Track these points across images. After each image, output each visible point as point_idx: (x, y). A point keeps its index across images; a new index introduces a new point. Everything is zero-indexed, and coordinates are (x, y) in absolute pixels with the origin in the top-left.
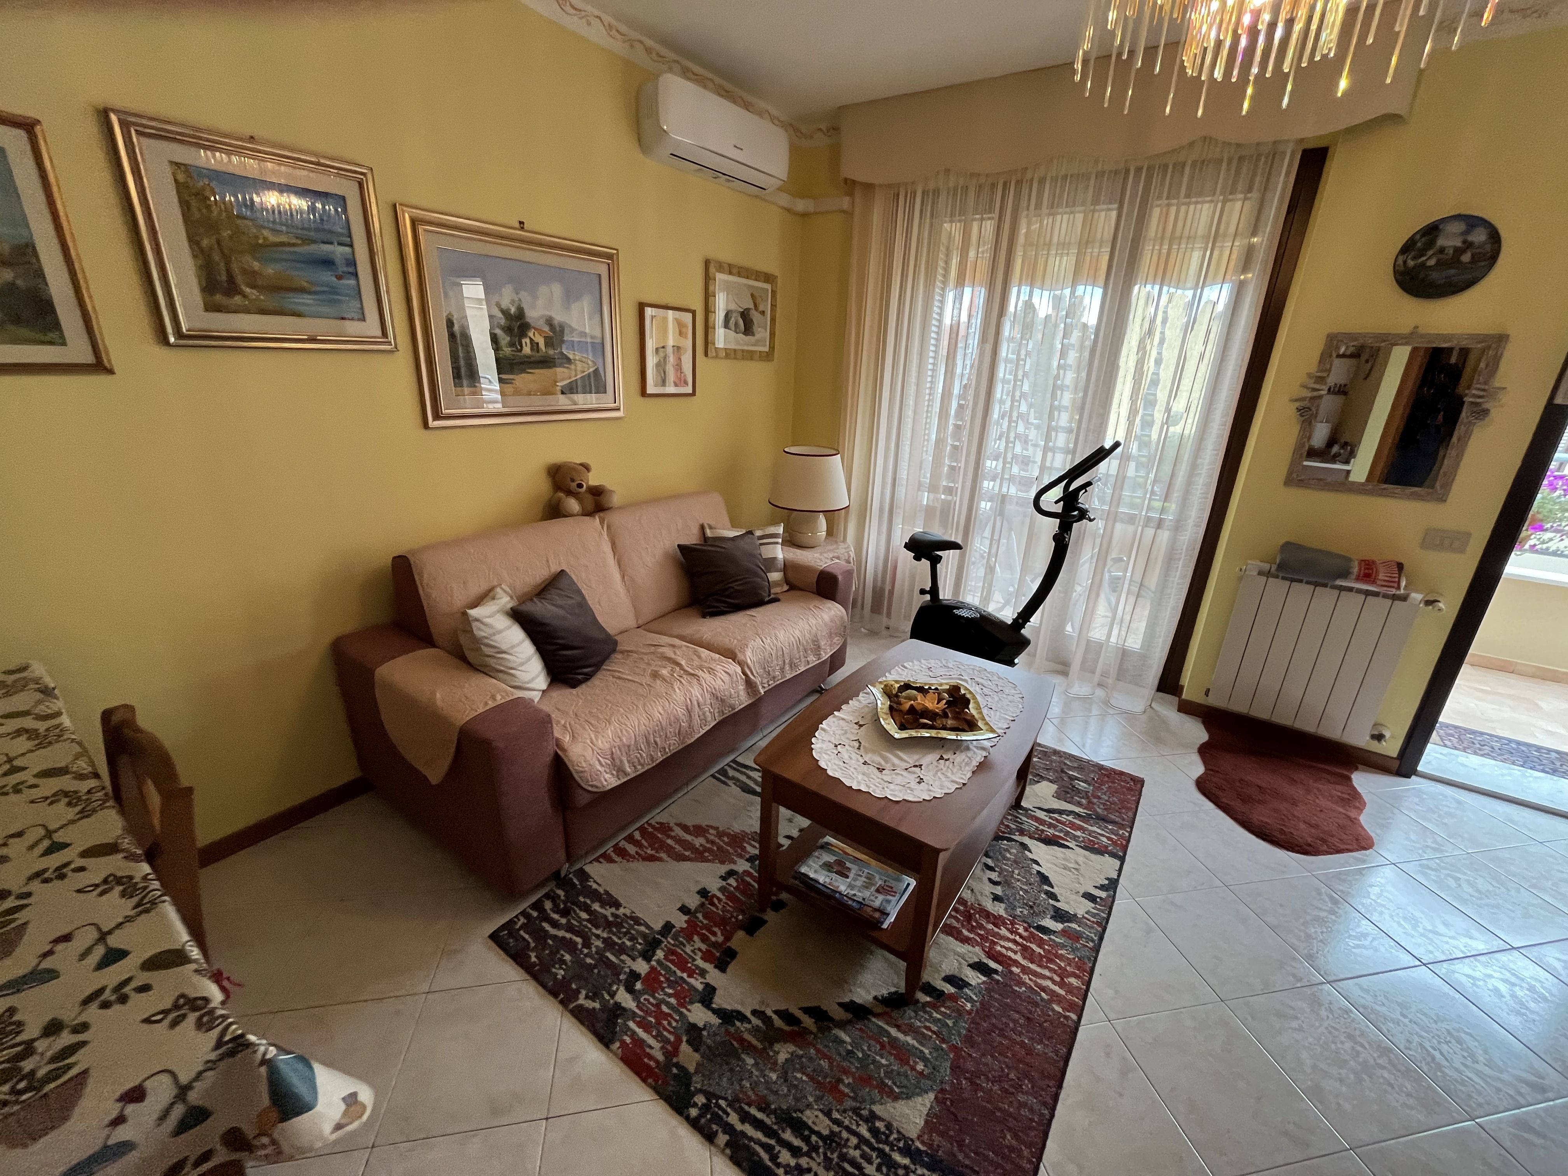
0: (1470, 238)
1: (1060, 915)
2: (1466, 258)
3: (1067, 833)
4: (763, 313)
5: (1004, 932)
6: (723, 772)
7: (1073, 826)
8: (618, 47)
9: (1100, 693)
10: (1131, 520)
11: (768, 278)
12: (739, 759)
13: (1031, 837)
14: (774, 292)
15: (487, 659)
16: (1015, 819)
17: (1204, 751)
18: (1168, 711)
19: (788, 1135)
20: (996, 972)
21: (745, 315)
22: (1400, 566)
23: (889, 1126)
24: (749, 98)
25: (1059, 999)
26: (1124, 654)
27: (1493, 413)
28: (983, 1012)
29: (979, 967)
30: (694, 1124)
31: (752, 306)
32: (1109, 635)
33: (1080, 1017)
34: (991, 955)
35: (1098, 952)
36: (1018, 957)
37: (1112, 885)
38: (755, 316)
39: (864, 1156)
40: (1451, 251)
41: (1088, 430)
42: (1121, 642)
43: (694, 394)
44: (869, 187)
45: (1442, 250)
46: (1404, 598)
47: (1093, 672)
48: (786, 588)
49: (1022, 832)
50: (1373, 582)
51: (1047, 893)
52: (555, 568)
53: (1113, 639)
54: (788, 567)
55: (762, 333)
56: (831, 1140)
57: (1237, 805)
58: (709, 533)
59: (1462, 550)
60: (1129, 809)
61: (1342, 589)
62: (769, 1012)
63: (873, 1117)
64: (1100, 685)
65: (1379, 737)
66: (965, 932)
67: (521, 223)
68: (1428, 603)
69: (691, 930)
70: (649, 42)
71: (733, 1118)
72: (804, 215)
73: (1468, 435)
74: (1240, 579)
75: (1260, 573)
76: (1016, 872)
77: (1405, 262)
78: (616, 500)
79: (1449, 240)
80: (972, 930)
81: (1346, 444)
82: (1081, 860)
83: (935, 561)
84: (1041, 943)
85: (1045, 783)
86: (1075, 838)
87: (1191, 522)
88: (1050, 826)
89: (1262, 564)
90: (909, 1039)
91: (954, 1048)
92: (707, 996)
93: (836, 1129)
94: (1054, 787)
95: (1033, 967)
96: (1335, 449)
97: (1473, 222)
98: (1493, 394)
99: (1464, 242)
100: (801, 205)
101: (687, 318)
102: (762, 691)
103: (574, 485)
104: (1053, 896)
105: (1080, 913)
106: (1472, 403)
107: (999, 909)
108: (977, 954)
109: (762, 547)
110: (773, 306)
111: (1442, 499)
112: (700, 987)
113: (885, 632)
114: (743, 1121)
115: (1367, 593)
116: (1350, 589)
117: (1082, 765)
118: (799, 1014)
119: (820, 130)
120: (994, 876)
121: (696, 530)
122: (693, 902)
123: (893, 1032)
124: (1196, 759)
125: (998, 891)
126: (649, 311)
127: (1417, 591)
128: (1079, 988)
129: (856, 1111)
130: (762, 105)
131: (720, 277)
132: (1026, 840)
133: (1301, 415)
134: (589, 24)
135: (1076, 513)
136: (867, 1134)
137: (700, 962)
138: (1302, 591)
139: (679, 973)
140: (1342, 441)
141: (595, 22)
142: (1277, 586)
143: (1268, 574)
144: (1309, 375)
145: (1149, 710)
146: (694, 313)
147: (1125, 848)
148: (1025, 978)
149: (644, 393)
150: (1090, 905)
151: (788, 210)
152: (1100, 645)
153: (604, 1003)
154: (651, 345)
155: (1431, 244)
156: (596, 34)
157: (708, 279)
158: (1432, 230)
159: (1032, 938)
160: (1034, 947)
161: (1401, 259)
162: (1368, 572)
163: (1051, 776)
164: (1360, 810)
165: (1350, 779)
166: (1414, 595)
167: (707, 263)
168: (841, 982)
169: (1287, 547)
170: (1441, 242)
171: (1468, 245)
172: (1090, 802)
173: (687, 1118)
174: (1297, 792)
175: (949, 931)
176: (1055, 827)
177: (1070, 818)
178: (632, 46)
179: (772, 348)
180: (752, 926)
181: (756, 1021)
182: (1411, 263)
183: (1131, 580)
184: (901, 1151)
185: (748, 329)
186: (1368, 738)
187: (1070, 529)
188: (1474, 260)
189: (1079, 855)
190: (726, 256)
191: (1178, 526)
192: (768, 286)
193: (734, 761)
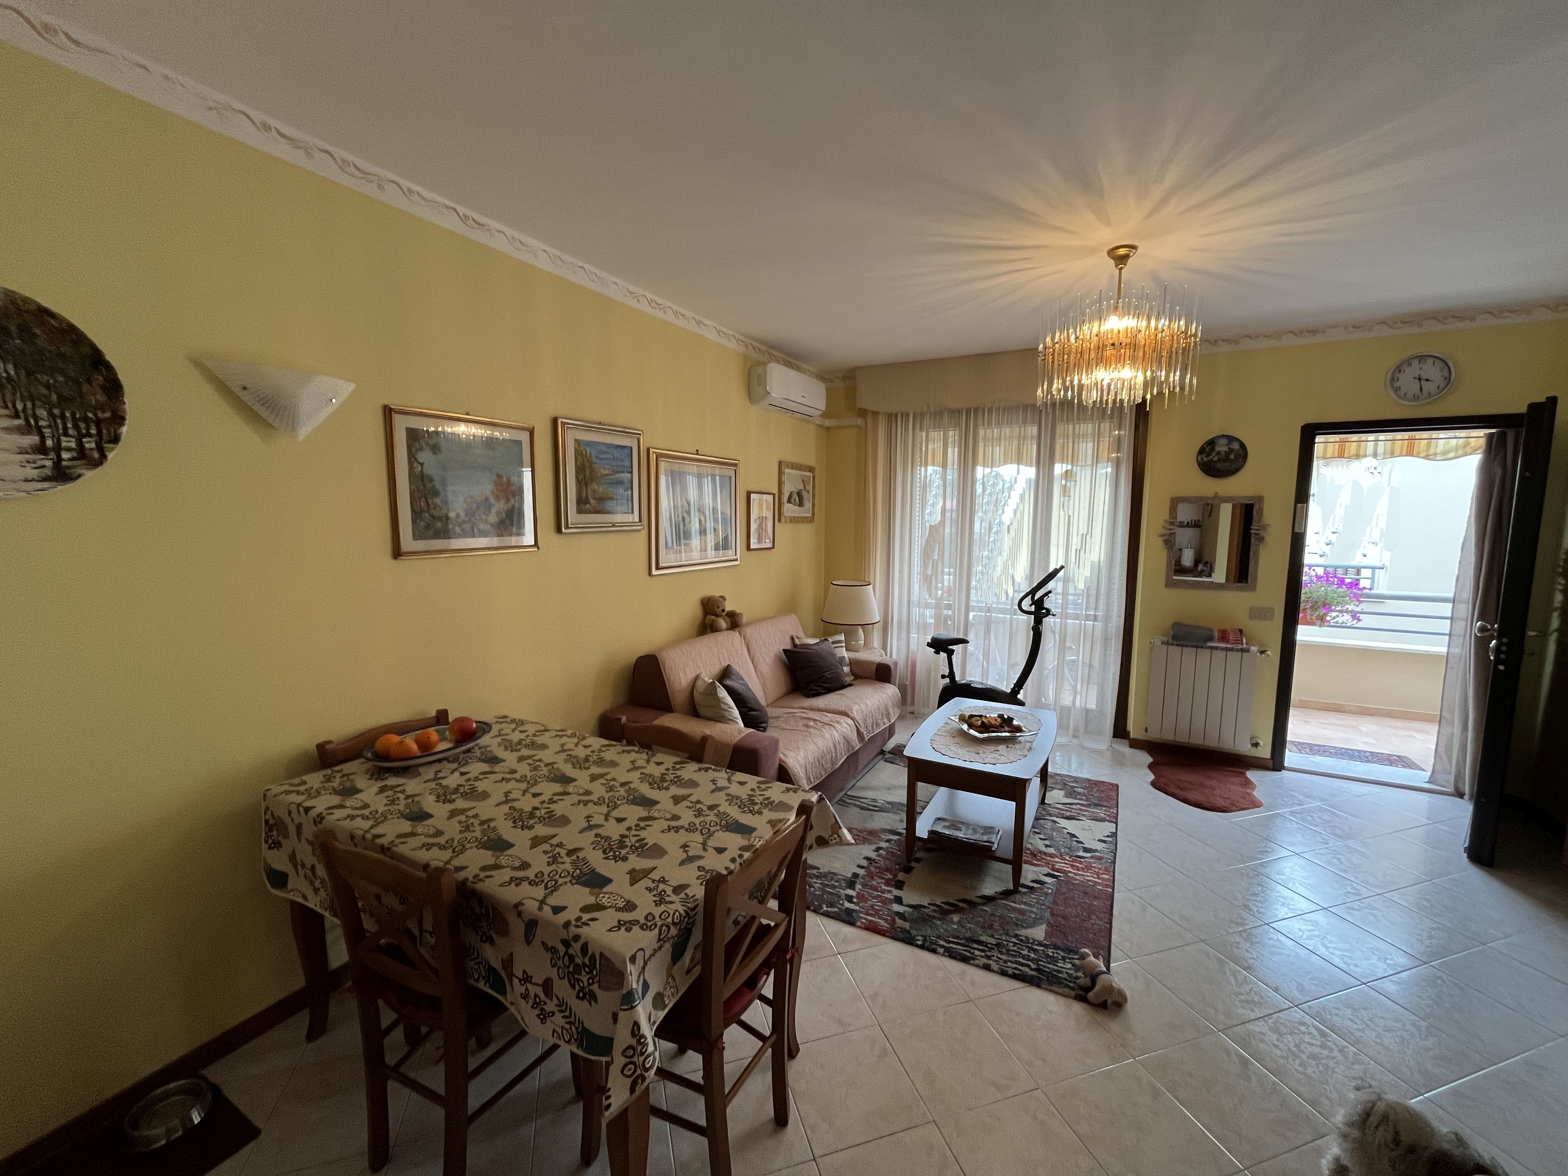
0: (1232, 447)
1: (1086, 850)
2: (1232, 456)
3: (1078, 814)
4: (808, 492)
5: (1057, 860)
6: (841, 800)
7: (1081, 810)
8: (741, 349)
9: (1075, 741)
10: (1076, 617)
11: (811, 469)
12: (848, 793)
13: (1057, 817)
14: (814, 478)
15: (724, 712)
16: (1044, 809)
17: (1151, 767)
18: (1123, 748)
19: (975, 946)
20: (1060, 876)
21: (799, 494)
22: (1241, 631)
23: (1026, 937)
24: (799, 364)
25: (1100, 884)
26: (1087, 711)
27: (1266, 538)
28: (1058, 892)
29: (1048, 875)
30: (922, 947)
31: (803, 488)
32: (1074, 701)
33: (1113, 890)
34: (1054, 870)
35: (1115, 863)
36: (1070, 869)
37: (1114, 835)
38: (804, 494)
39: (1018, 948)
40: (1224, 454)
41: (1040, 559)
42: (1083, 705)
43: (773, 547)
44: (875, 414)
45: (1219, 453)
46: (1248, 651)
47: (1068, 729)
48: (852, 678)
49: (1051, 815)
50: (1227, 642)
51: (1076, 841)
52: (725, 664)
53: (1078, 704)
54: (853, 663)
55: (808, 505)
56: (998, 945)
57: (1179, 792)
58: (797, 642)
59: (1271, 618)
60: (1114, 799)
61: (1212, 648)
62: (938, 904)
63: (1016, 936)
64: (1074, 736)
65: (1256, 745)
66: (1035, 862)
67: (697, 450)
68: (1262, 652)
69: (871, 875)
70: (755, 344)
71: (942, 943)
72: (828, 429)
73: (1257, 555)
74: (1152, 649)
75: (1163, 643)
76: (1054, 834)
77: (1202, 459)
78: (744, 620)
79: (1222, 447)
80: (1038, 860)
81: (1207, 563)
82: (1092, 825)
83: (950, 653)
84: (1080, 863)
85: (1055, 791)
86: (1084, 815)
87: (1115, 614)
88: (1067, 811)
89: (1164, 638)
90: (1023, 906)
91: (1049, 907)
92: (899, 900)
93: (999, 941)
94: (1063, 792)
95: (1079, 872)
96: (1200, 567)
97: (1231, 439)
98: (1264, 527)
99: (1229, 448)
100: (828, 423)
101: (770, 498)
102: (867, 739)
103: (720, 610)
104: (1081, 843)
105: (1099, 848)
106: (1255, 534)
107: (1051, 850)
108: (1046, 870)
109: (836, 649)
110: (814, 487)
111: (1253, 589)
112: (893, 897)
113: (909, 716)
114: (948, 944)
115: (1227, 649)
116: (1216, 648)
117: (1076, 780)
118: (956, 902)
119: (838, 377)
120: (1042, 836)
121: (788, 640)
122: (865, 863)
123: (1013, 904)
124: (1148, 772)
125: (1047, 842)
126: (753, 496)
127: (1254, 645)
128: (1109, 879)
129: (1007, 934)
130: (805, 366)
131: (787, 471)
132: (1055, 819)
133: (1166, 544)
134: (730, 340)
135: (1044, 611)
136: (1018, 942)
137: (884, 887)
138: (1189, 652)
139: (876, 893)
140: (1204, 562)
141: (733, 339)
142: (1175, 651)
143: (1167, 643)
144: (1165, 521)
145: (1110, 748)
146: (774, 495)
147: (1116, 818)
148: (1078, 877)
149: (748, 548)
150: (1104, 845)
151: (820, 426)
152: (1068, 709)
153: (839, 908)
154: (753, 517)
155: (1213, 449)
156: (732, 344)
157: (780, 473)
158: (1212, 443)
159: (1074, 861)
160: (1077, 864)
161: (1199, 458)
162: (1224, 637)
163: (1058, 787)
164: (1253, 789)
165: (1245, 774)
166: (1252, 648)
167: (780, 463)
168: (974, 888)
169: (1175, 625)
170: (1217, 449)
171: (1231, 451)
172: (1087, 798)
173: (918, 946)
174: (1214, 783)
175: (1027, 862)
176: (1070, 811)
177: (1078, 806)
178: (748, 348)
179: (813, 514)
180: (908, 870)
181: (932, 907)
182: (1205, 459)
183: (1083, 662)
184: (1037, 945)
185: (801, 504)
186: (1250, 746)
187: (1041, 622)
188: (1236, 458)
189: (1088, 823)
190: (789, 457)
191: (1107, 619)
192: (811, 474)
193: (846, 794)
